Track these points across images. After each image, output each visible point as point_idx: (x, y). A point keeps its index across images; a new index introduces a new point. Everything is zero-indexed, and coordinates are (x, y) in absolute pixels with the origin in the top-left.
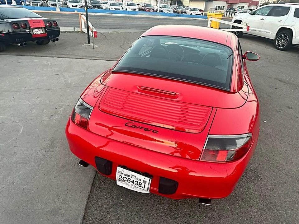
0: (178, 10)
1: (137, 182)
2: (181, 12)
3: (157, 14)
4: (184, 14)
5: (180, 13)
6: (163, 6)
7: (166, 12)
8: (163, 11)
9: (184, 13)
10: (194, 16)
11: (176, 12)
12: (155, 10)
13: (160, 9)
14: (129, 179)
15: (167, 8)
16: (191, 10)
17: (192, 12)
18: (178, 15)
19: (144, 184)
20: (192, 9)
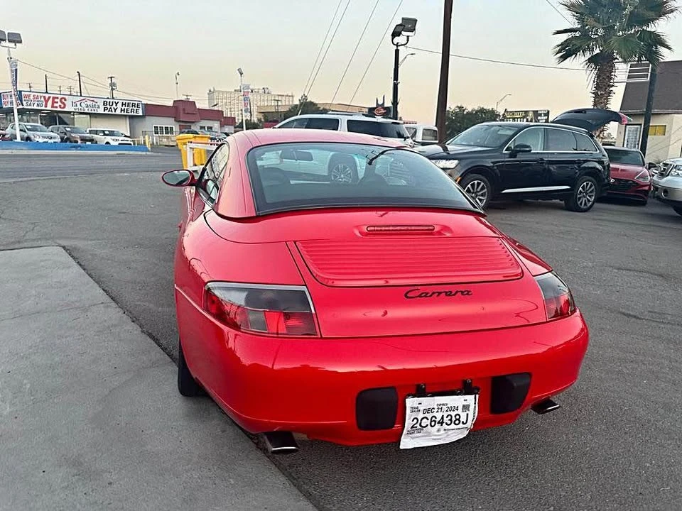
0: (73, 135)
1: (449, 417)
2: (81, 140)
3: (14, 146)
4: (88, 143)
5: (79, 142)
6: (29, 127)
7: (41, 140)
8: (32, 137)
9: (88, 141)
10: (114, 148)
11: (68, 139)
12: (6, 136)
13: (23, 133)
14: (434, 419)
15: (41, 131)
16: (105, 135)
17: (109, 139)
18: (76, 147)
19: (465, 414)
20: (107, 133)
